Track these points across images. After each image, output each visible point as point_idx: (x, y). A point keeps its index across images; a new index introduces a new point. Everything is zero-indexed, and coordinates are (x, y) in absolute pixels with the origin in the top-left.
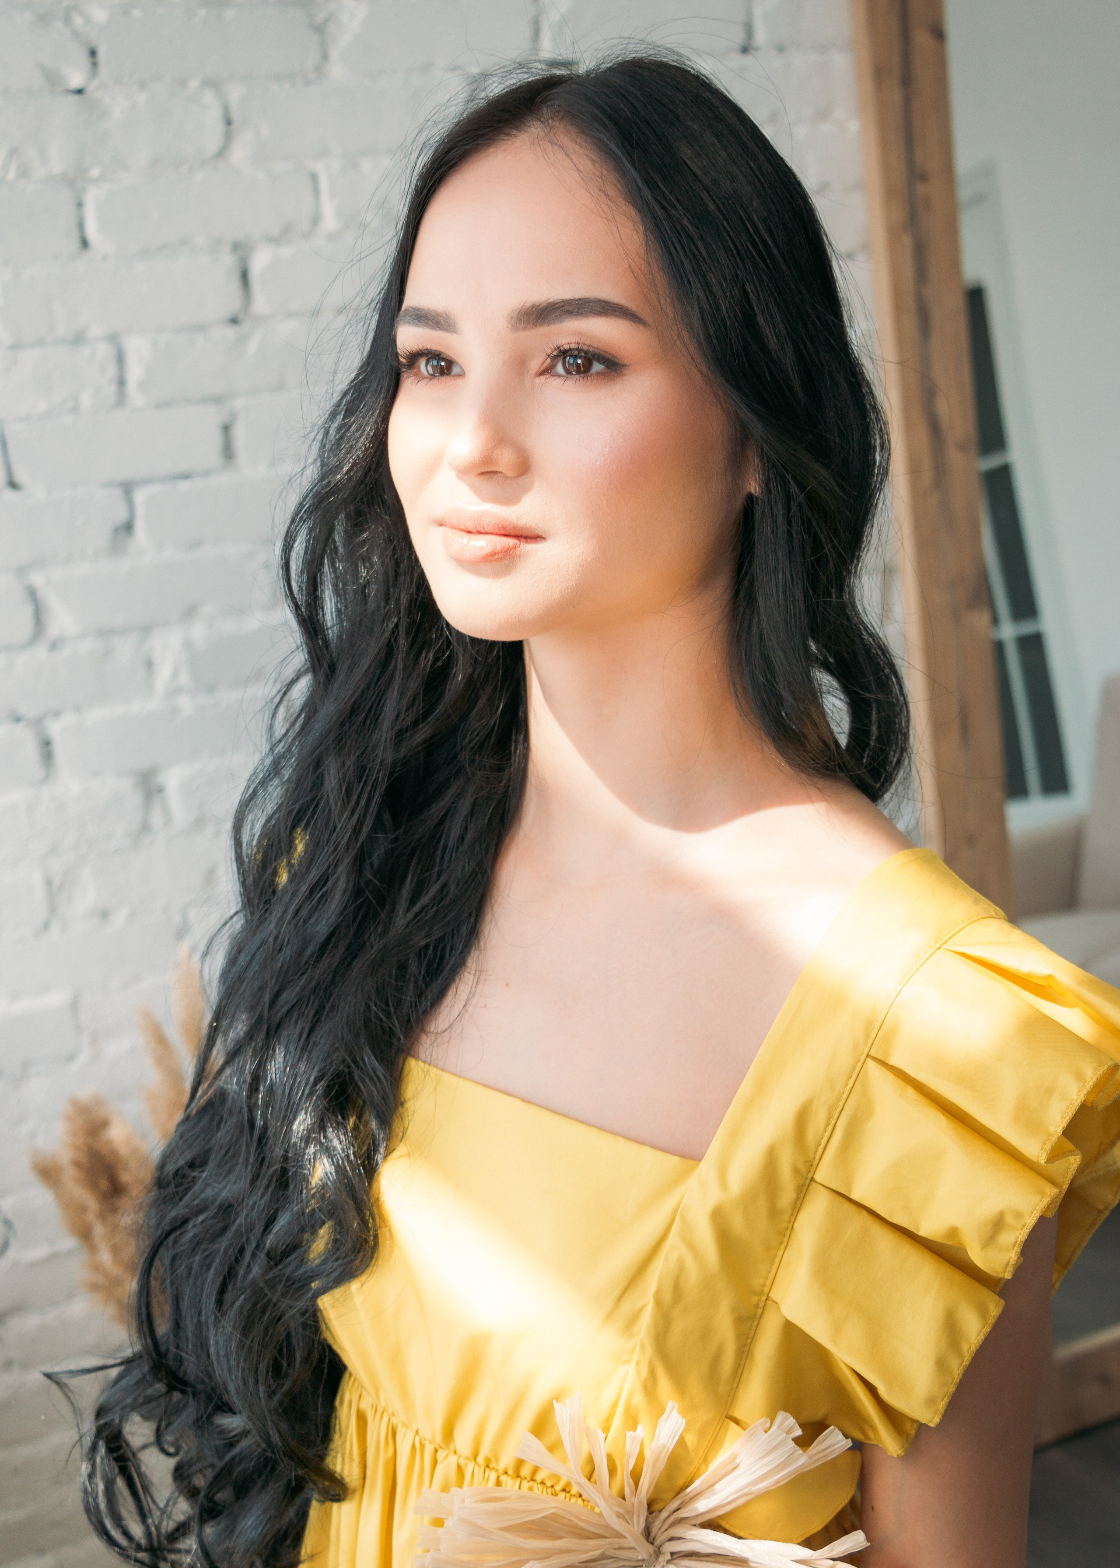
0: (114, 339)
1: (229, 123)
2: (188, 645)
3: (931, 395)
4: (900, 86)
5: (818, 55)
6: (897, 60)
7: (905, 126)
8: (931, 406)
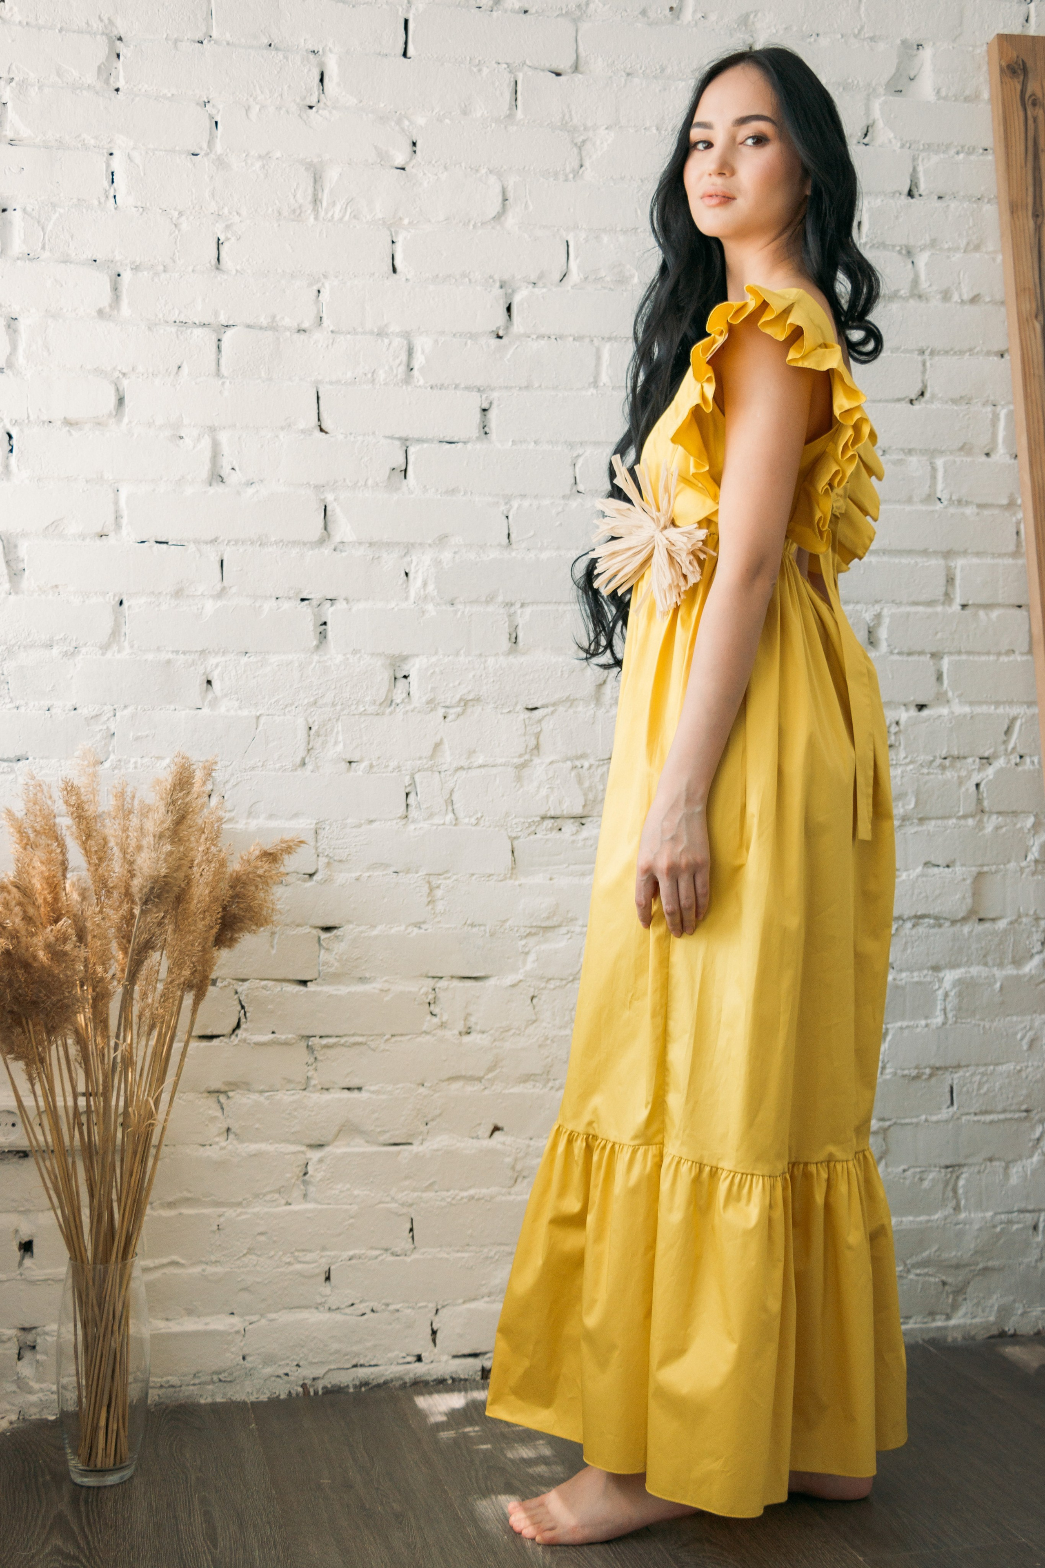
0: (407, 336)
1: (505, 200)
2: (437, 562)
4: (1033, 217)
5: (970, 203)
6: (1030, 200)
7: (1037, 245)
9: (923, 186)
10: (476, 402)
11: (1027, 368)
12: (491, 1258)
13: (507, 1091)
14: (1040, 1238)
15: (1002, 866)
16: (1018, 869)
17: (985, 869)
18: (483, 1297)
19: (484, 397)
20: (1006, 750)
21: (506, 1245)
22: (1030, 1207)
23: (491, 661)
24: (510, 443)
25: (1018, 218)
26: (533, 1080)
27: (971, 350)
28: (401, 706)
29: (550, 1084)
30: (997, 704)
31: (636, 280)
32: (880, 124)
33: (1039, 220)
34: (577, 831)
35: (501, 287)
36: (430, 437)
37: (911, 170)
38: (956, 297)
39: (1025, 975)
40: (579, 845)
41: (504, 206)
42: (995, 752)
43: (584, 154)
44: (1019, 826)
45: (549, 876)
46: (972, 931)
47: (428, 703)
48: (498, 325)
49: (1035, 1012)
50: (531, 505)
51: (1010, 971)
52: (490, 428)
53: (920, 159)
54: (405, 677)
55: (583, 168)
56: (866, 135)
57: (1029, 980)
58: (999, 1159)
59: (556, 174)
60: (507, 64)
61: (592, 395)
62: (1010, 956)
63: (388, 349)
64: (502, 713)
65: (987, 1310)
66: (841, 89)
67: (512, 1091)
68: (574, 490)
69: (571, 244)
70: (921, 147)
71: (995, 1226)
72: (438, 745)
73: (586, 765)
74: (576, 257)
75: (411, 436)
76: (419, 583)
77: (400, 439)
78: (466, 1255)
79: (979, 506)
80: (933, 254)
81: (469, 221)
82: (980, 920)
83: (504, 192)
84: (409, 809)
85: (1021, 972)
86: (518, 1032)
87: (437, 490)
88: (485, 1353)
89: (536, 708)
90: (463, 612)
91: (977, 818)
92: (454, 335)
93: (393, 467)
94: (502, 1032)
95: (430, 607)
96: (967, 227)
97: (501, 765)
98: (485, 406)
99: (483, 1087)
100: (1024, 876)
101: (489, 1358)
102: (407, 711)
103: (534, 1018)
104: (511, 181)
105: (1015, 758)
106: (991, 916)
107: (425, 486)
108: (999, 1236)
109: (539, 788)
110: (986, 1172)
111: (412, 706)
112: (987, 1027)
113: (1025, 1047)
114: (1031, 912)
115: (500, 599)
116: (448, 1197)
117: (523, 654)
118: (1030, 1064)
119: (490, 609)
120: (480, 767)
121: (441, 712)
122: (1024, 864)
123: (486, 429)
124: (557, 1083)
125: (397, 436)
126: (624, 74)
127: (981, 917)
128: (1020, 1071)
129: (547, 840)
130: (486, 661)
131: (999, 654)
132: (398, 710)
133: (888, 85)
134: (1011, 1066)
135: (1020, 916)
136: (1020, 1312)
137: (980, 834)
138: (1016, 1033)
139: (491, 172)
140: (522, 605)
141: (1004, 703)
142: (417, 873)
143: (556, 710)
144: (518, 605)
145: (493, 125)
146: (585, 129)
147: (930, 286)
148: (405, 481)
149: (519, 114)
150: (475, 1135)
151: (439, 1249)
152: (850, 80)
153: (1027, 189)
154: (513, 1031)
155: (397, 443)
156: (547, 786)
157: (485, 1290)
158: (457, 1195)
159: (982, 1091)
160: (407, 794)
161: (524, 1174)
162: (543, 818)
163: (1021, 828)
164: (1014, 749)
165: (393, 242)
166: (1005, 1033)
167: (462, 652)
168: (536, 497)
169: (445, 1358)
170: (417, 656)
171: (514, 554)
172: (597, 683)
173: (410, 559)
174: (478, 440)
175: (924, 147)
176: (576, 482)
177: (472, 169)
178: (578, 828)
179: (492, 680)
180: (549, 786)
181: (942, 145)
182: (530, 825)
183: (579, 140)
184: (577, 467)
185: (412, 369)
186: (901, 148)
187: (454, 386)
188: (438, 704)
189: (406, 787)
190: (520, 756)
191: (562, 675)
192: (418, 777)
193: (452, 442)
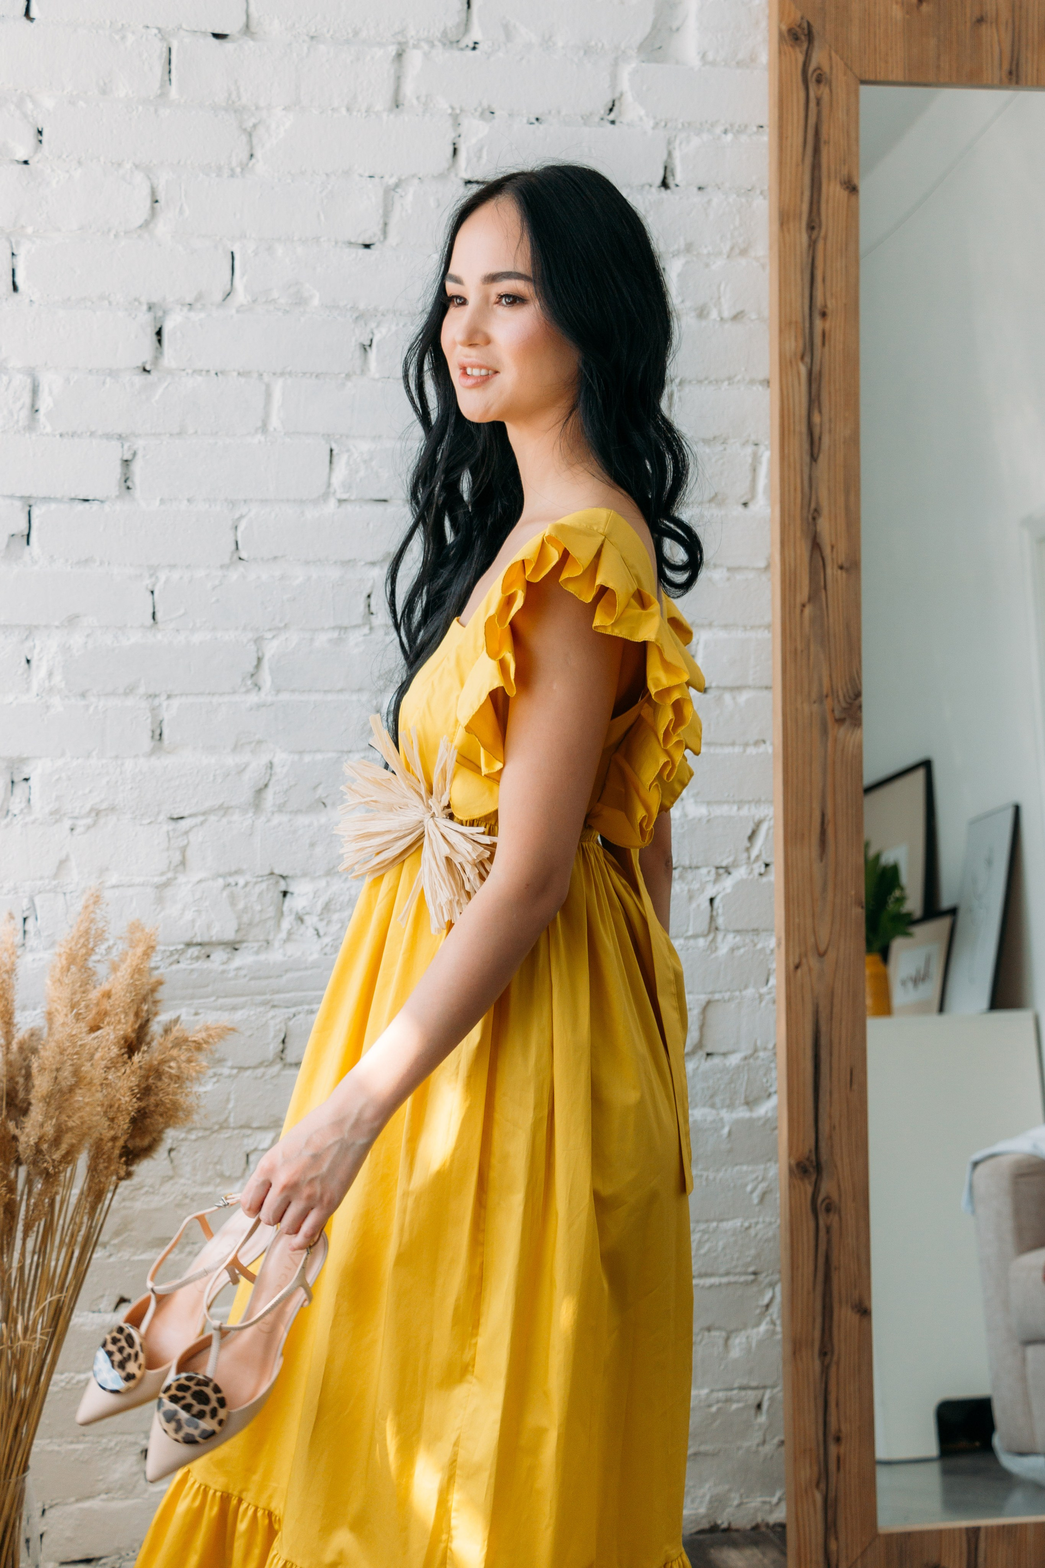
0: (31, 372)
1: (155, 202)
2: (66, 648)
3: (816, 514)
4: (807, 230)
5: (738, 196)
6: (805, 207)
7: (810, 266)
8: (815, 525)
9: (679, 176)
10: (115, 453)
12: (111, 1449)
13: (136, 1258)
14: (763, 1419)
15: (737, 993)
16: (757, 996)
17: (717, 996)
18: (99, 1494)
19: (126, 447)
20: (749, 858)
21: (130, 1434)
22: (754, 1384)
23: (129, 764)
24: (157, 502)
25: (789, 231)
27: (729, 379)
28: (19, 818)
29: (188, 1249)
30: (741, 803)
31: (316, 302)
32: (629, 98)
33: (816, 232)
34: (229, 959)
35: (150, 309)
36: (58, 496)
37: (665, 156)
38: (714, 315)
39: (759, 1119)
40: (230, 975)
41: (153, 209)
42: (734, 861)
43: (255, 141)
44: (759, 946)
45: (193, 1011)
46: (697, 1068)
47: (51, 814)
48: (144, 360)
49: (770, 1160)
50: (181, 578)
51: (742, 1113)
52: (132, 482)
53: (677, 142)
54: (26, 780)
55: (253, 160)
56: (611, 110)
57: (765, 1124)
58: (719, 1328)
59: (220, 168)
60: (159, 30)
61: (260, 442)
62: (743, 1097)
63: (7, 390)
64: (141, 825)
65: (698, 1500)
66: (582, 53)
67: (143, 1257)
68: (235, 557)
69: (236, 256)
70: (680, 126)
71: (710, 1406)
72: (63, 863)
73: (241, 882)
74: (243, 275)
75: (35, 495)
76: (43, 672)
77: (22, 498)
78: (80, 1447)
79: (729, 569)
80: (687, 263)
81: (109, 230)
82: (708, 1054)
83: (153, 192)
84: (27, 936)
85: (755, 1115)
86: (151, 1190)
87: (67, 561)
88: (100, 1559)
89: (182, 818)
90: (97, 707)
91: (710, 937)
92: (90, 371)
93: (12, 533)
94: (133, 1190)
95: (56, 700)
96: (732, 227)
97: (138, 885)
98: (127, 456)
99: (107, 1254)
100: (763, 1004)
102: (26, 824)
103: (170, 1173)
104: (163, 179)
105: (760, 867)
106: (723, 1049)
107: (52, 557)
108: (714, 1416)
109: (183, 910)
110: (704, 1343)
111: (32, 818)
112: (711, 1177)
113: (756, 1201)
114: (770, 1046)
115: (142, 690)
116: (62, 1381)
117: (169, 753)
118: (761, 1219)
119: (130, 702)
120: (114, 887)
121: (67, 823)
122: (764, 990)
123: (129, 483)
125: (18, 495)
126: (307, 39)
127: (710, 1051)
128: (749, 1227)
129: (192, 970)
130: (123, 764)
131: (746, 745)
132: (15, 822)
133: (641, 48)
134: (738, 1222)
135: (756, 1051)
136: (736, 1502)
137: (713, 956)
138: (746, 1185)
139: (137, 166)
140: (169, 697)
141: (749, 802)
142: (34, 1009)
143: (206, 820)
144: (164, 697)
145: (140, 108)
146: (257, 108)
147: (683, 301)
148: (27, 548)
149: (174, 92)
150: (96, 1308)
151: (48, 1441)
152: (593, 43)
153: (802, 193)
154: (146, 1189)
155: (18, 504)
156: (194, 909)
157: (102, 1486)
158: (72, 1378)
159: (702, 1251)
160: (25, 919)
162: (189, 945)
163: (763, 949)
164: (758, 857)
165: (13, 254)
166: (732, 1185)
167: (94, 753)
168: (188, 567)
170: (40, 758)
171: (159, 636)
172: (257, 788)
173: (32, 644)
174: (117, 497)
175: (683, 125)
176: (237, 548)
177: (113, 163)
178: (230, 955)
179: (130, 787)
180: (196, 908)
181: (706, 122)
182: (172, 954)
183: (249, 124)
184: (241, 529)
185: (37, 411)
186: (654, 128)
187: (88, 434)
188: (65, 814)
189: (23, 911)
190: (162, 874)
191: (214, 779)
192: (38, 900)
193: (87, 500)
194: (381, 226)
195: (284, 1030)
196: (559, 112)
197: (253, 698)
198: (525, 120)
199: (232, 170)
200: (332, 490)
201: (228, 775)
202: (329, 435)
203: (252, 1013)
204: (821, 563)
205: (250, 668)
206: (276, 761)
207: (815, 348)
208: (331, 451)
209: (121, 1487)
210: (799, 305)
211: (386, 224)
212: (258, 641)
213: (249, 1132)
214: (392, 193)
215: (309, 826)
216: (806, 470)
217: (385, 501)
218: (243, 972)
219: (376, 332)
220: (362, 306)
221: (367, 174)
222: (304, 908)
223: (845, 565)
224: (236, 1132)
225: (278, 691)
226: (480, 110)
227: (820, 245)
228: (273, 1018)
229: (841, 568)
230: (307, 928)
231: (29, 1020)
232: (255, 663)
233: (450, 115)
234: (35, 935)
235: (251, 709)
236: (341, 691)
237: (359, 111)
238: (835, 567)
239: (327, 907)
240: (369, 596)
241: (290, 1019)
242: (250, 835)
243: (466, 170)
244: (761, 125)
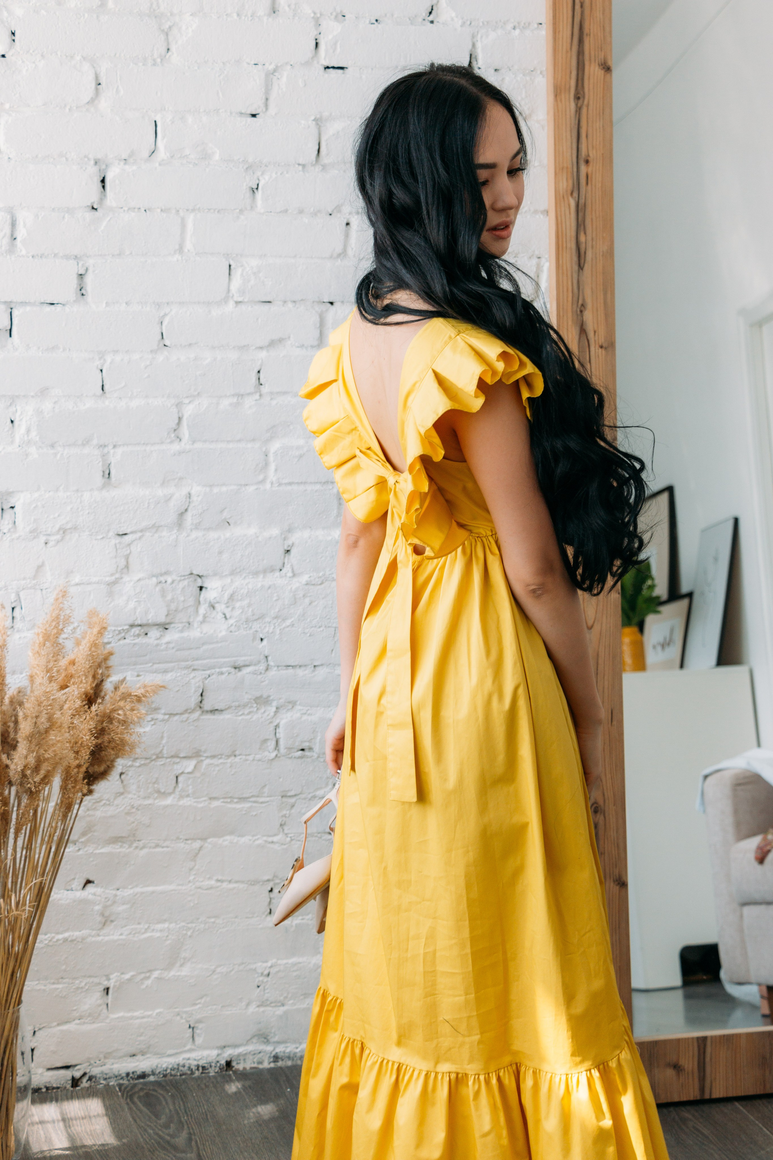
0: (10, 210)
1: (98, 85)
2: (39, 412)
3: (582, 308)
4: (574, 99)
5: (524, 75)
6: (573, 83)
7: (576, 126)
8: (582, 317)
9: (481, 61)
10: (72, 269)
11: (560, 243)
12: (82, 988)
13: (98, 851)
18: (74, 1020)
19: (80, 265)
21: (96, 977)
23: (86, 495)
24: (104, 305)
25: (561, 100)
26: (121, 842)
28: (8, 535)
29: (135, 845)
31: (217, 157)
32: (443, 4)
33: (581, 101)
34: (161, 636)
35: (96, 163)
36: (32, 301)
37: (470, 47)
40: (162, 648)
41: (97, 89)
43: (171, 38)
45: (136, 674)
47: (31, 532)
48: (93, 201)
50: (122, 360)
52: (86, 290)
53: (479, 36)
54: (12, 508)
55: (170, 53)
56: (430, 13)
59: (145, 59)
61: (178, 260)
64: (96, 539)
67: (103, 850)
68: (161, 345)
69: (158, 124)
70: (481, 24)
72: (40, 567)
73: (169, 580)
74: (164, 136)
75: (15, 301)
76: (23, 430)
77: (5, 302)
78: (60, 986)
81: (65, 106)
83: (97, 77)
84: (15, 621)
86: (108, 803)
87: (39, 348)
88: (75, 1066)
89: (126, 534)
90: (62, 454)
92: (53, 209)
94: (94, 803)
95: (33, 450)
96: (519, 98)
97: (94, 583)
98: (81, 271)
99: (77, 849)
101: (79, 1070)
102: (13, 539)
103: (122, 790)
104: (104, 67)
107: (27, 345)
109: (128, 601)
111: (17, 535)
115: (95, 442)
116: (46, 940)
117: (115, 487)
119: (86, 450)
120: (77, 584)
121: (43, 539)
123: (83, 291)
124: (141, 844)
125: (2, 300)
129: (135, 644)
130: (82, 496)
132: (5, 539)
139: (84, 58)
140: (115, 447)
142: (21, 673)
143: (143, 536)
144: (111, 447)
145: (86, 15)
146: (172, 14)
148: (10, 339)
149: (111, 3)
150: (69, 888)
151: (37, 982)
153: (571, 73)
154: (104, 802)
155: (2, 307)
156: (135, 600)
157: (76, 1014)
158: (53, 937)
160: (13, 609)
161: (112, 918)
162: (132, 626)
167: (61, 488)
168: (127, 352)
169: (40, 1071)
170: (22, 492)
171: (107, 402)
172: (180, 512)
173: (15, 409)
174: (75, 301)
175: (483, 23)
176: (163, 338)
177: (67, 56)
178: (161, 633)
179: (87, 512)
180: (137, 600)
181: (500, 21)
182: (120, 632)
183: (166, 27)
184: (165, 324)
185: (15, 239)
186: (461, 26)
187: (53, 255)
188: (41, 532)
189: (12, 603)
190: (112, 575)
191: (148, 506)
192: (22, 595)
193: (53, 304)
194: (264, 100)
195: (202, 687)
196: (392, 15)
197: (176, 447)
198: (368, 22)
199: (154, 60)
200: (231, 295)
201: (158, 503)
202: (228, 255)
203: (179, 674)
204: (587, 343)
205: (173, 425)
206: (193, 492)
207: (581, 186)
208: (230, 266)
209: (90, 1015)
210: (569, 155)
211: (267, 99)
212: (179, 405)
213: (178, 760)
214: (272, 76)
215: (218, 539)
216: (575, 276)
217: (269, 302)
218: (171, 646)
219: (261, 178)
220: (250, 160)
221: (253, 63)
222: (215, 598)
223: (604, 345)
224: (168, 760)
225: (194, 442)
226: (334, 14)
227: (584, 111)
228: (194, 678)
229: (601, 347)
230: (217, 613)
231: (17, 682)
232: (177, 421)
233: (313, 18)
234: (21, 620)
235: (175, 455)
236: (239, 441)
237: (246, 16)
238: (597, 346)
239: (231, 597)
240: (259, 372)
241: (206, 679)
242: (175, 546)
243: (325, 59)
244: (540, 22)
